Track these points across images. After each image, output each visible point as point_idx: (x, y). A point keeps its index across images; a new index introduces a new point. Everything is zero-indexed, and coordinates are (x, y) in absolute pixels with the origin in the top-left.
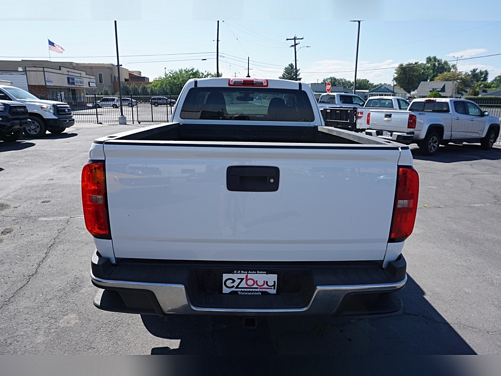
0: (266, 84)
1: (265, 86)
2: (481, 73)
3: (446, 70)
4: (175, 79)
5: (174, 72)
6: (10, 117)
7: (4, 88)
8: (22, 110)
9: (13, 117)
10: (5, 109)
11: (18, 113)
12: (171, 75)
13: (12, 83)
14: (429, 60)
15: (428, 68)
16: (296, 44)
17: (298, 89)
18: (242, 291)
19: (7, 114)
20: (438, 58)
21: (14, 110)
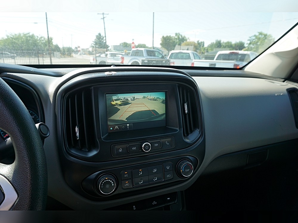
2: (201, 42)
3: (185, 40)
14: (176, 34)
15: (176, 39)
16: (104, 18)
20: (181, 34)
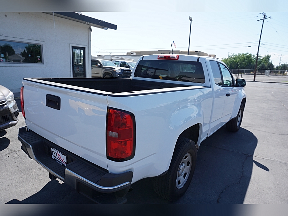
0: (177, 58)
1: (177, 59)
4: (234, 59)
5: (235, 55)
6: (123, 75)
7: (129, 63)
8: (128, 72)
9: (124, 75)
10: (121, 71)
11: (126, 73)
12: (233, 57)
13: (134, 60)
17: (196, 61)
18: (57, 160)
19: (122, 73)
21: (125, 72)
